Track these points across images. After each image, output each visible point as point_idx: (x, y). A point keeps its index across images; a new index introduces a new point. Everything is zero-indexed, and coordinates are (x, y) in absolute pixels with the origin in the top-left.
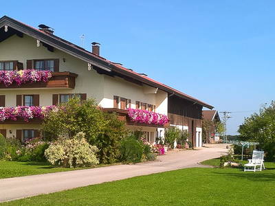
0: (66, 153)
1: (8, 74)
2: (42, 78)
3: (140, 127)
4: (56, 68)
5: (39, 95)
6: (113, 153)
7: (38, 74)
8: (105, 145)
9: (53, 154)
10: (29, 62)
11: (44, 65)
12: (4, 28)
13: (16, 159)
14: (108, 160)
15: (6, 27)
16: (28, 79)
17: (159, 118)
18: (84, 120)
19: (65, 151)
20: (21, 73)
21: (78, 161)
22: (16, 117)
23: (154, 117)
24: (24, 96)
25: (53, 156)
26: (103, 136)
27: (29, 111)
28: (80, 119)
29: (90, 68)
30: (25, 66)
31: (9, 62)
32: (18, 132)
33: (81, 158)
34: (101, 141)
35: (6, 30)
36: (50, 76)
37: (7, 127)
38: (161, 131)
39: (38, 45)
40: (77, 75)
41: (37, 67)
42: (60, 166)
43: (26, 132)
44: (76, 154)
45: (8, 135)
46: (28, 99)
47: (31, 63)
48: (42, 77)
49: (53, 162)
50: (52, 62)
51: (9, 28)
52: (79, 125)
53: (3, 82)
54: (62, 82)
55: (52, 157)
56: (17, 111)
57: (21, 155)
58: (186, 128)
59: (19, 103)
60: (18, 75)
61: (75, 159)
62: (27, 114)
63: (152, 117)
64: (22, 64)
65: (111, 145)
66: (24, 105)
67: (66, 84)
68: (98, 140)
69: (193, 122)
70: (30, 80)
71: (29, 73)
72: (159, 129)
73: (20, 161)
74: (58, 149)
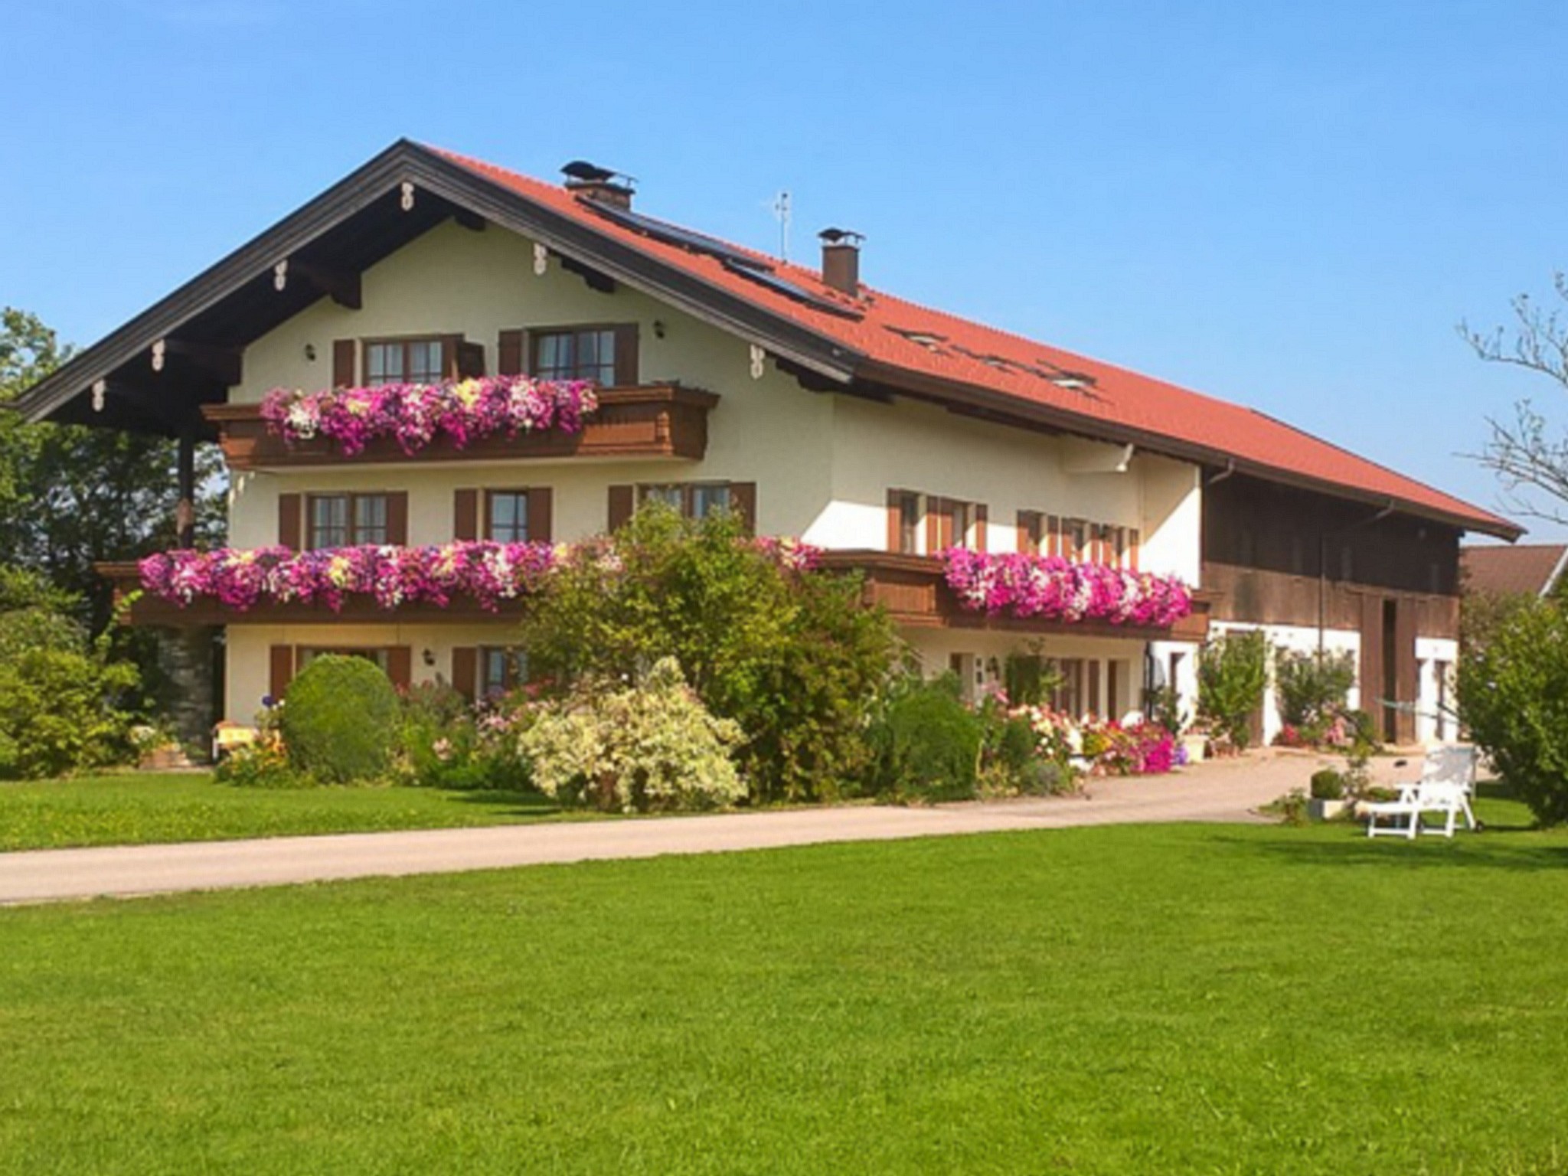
0: (609, 750)
1: (413, 397)
2: (557, 415)
3: (1034, 637)
4: (626, 367)
5: (547, 492)
6: (829, 757)
7: (541, 395)
8: (789, 719)
9: (551, 752)
10: (509, 341)
11: (574, 350)
12: (398, 192)
13: (432, 778)
14: (807, 783)
15: (408, 188)
16: (499, 418)
17: (1132, 592)
18: (690, 607)
19: (604, 739)
20: (468, 392)
21: (656, 786)
22: (446, 591)
23: (1101, 589)
24: (489, 493)
25: (553, 761)
26: (778, 676)
27: (500, 565)
28: (675, 602)
29: (757, 369)
30: (492, 360)
31: (426, 340)
32: (463, 659)
33: (668, 772)
34: (772, 701)
35: (407, 202)
36: (588, 402)
37: (416, 638)
38: (1175, 658)
39: (540, 267)
40: (714, 399)
41: (547, 360)
42: (583, 806)
43: (496, 658)
44: (649, 752)
45: (420, 674)
46: (503, 510)
47: (518, 345)
48: (557, 411)
49: (549, 785)
50: (609, 338)
51: (418, 192)
52: (673, 627)
53: (391, 433)
54: (645, 431)
55: (544, 764)
56: (449, 566)
57: (453, 763)
58: (1343, 642)
59: (464, 530)
60: (456, 402)
61: (641, 775)
62: (490, 578)
63: (1087, 589)
64: (478, 351)
65: (818, 716)
66: (488, 536)
67: (660, 439)
68: (756, 694)
69: (1390, 609)
70: (507, 423)
71: (502, 394)
72: (1162, 650)
73: (448, 785)
74: (574, 733)
